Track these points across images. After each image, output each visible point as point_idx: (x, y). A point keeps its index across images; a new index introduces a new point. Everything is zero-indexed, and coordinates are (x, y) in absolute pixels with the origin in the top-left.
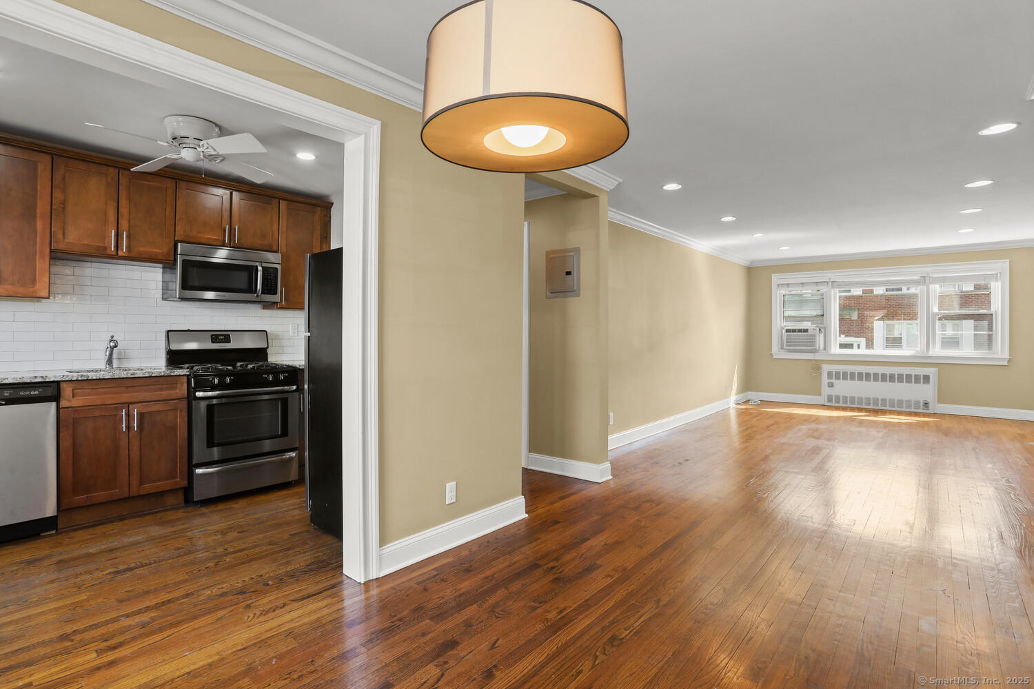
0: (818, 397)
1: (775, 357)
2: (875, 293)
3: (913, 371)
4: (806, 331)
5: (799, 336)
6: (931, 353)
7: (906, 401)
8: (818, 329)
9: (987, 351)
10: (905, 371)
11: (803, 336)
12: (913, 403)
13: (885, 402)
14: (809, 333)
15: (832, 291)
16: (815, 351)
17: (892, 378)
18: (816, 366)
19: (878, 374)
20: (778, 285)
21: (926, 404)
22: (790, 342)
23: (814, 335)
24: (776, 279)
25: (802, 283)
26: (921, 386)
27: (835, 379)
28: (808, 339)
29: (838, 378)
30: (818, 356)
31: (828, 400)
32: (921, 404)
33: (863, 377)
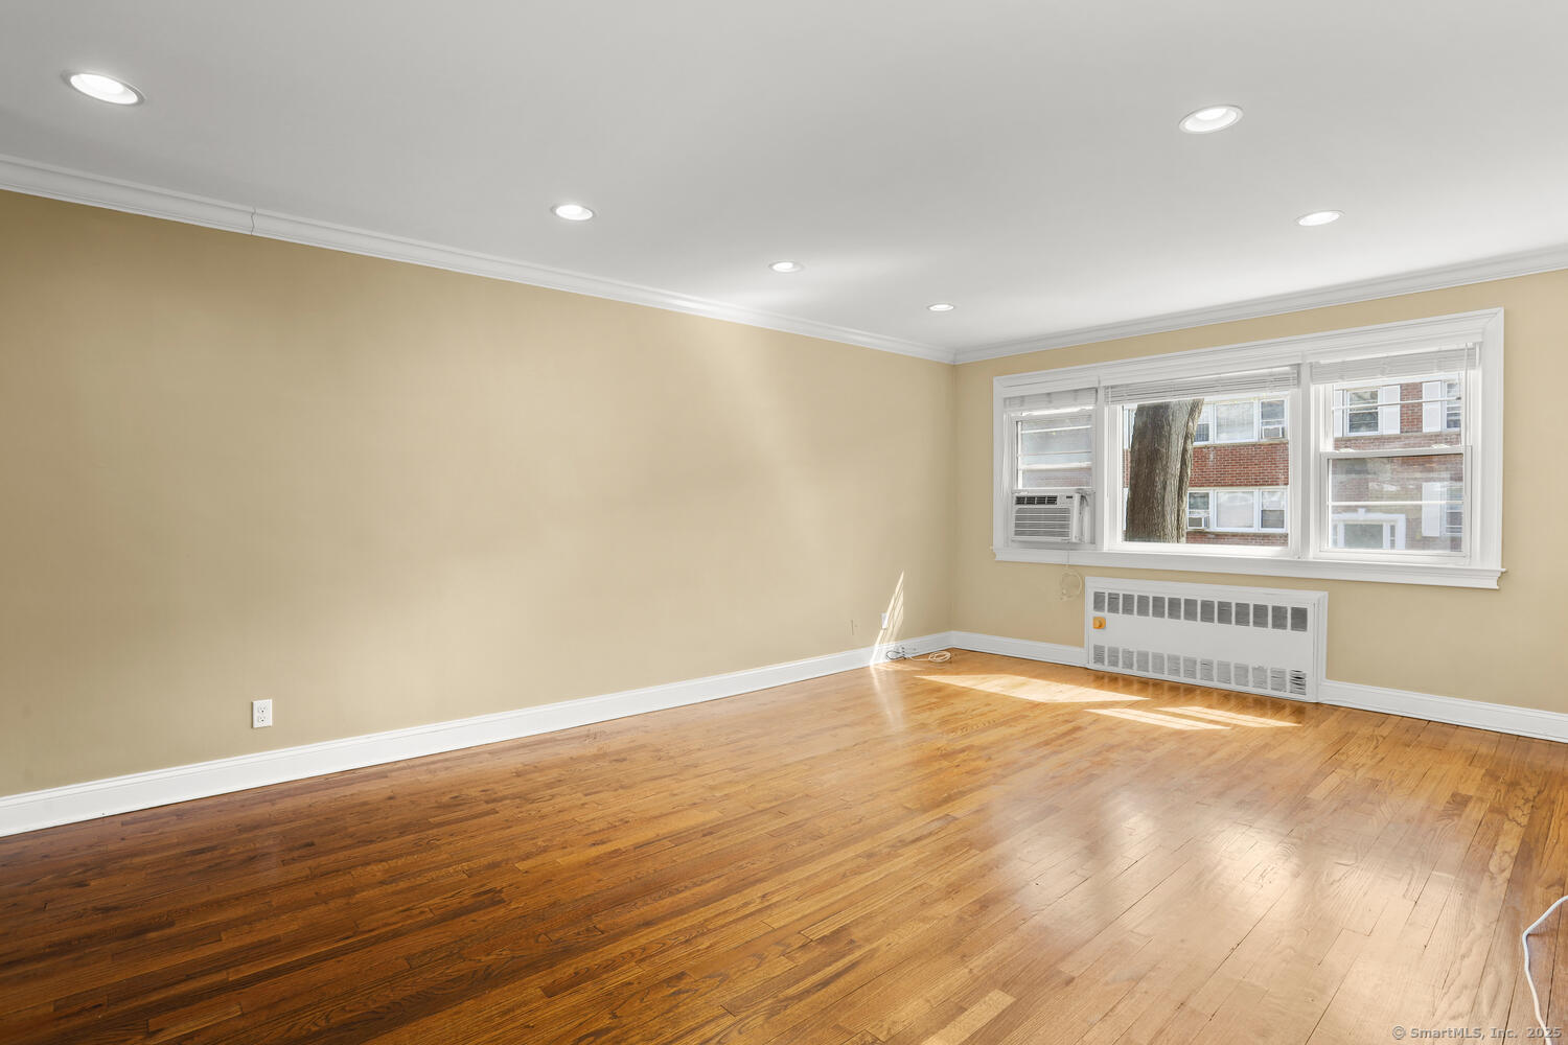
0: (1078, 649)
1: (999, 557)
2: (1424, 430)
3: (1271, 597)
4: (1052, 500)
5: (1039, 511)
6: (1312, 554)
7: (1254, 669)
8: (1077, 497)
9: (1448, 552)
10: (1253, 596)
11: (1046, 511)
12: (1269, 674)
13: (1211, 670)
14: (1059, 504)
15: (1106, 409)
16: (1072, 547)
17: (1224, 613)
18: (1073, 579)
19: (1196, 601)
20: (1005, 399)
21: (1298, 680)
22: (1023, 526)
23: (1067, 511)
24: (1002, 387)
25: (1049, 394)
26: (1288, 634)
27: (1109, 611)
28: (1054, 519)
29: (1113, 609)
30: (1076, 558)
31: (1095, 658)
32: (1288, 678)
33: (1164, 607)
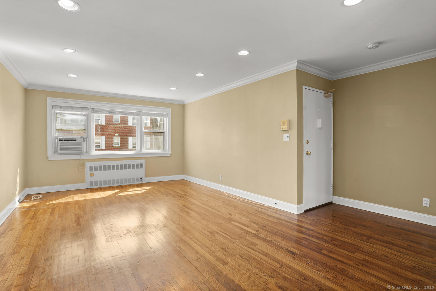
1: (50, 159)
3: (135, 162)
4: (75, 140)
5: (69, 143)
6: (143, 152)
7: (132, 179)
8: (82, 139)
11: (72, 143)
12: (135, 179)
13: (123, 181)
14: (77, 141)
15: (92, 115)
16: (80, 154)
17: (126, 167)
18: (82, 163)
19: (119, 165)
20: (52, 106)
21: (141, 179)
22: (63, 148)
23: (80, 143)
24: (51, 101)
26: (139, 169)
27: (95, 171)
28: (76, 145)
29: (96, 170)
30: (83, 157)
31: (90, 185)
32: (139, 179)
33: (111, 168)
